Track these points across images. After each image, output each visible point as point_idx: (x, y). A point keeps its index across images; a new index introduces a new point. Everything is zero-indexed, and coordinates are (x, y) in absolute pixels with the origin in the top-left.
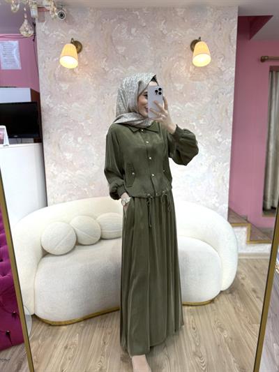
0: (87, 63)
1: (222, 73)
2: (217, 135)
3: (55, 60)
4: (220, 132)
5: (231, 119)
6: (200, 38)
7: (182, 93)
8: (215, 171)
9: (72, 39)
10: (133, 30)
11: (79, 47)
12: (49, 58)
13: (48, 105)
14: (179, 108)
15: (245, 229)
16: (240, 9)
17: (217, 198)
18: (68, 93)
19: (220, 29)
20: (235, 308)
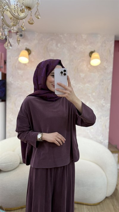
0: (33, 60)
1: (105, 69)
2: (102, 101)
3: (16, 58)
4: (104, 100)
5: (110, 94)
6: (95, 51)
7: (84, 79)
8: (101, 121)
9: (26, 48)
10: (59, 45)
11: (29, 52)
12: (13, 57)
13: (11, 82)
14: (82, 86)
15: (117, 155)
16: (116, 37)
17: (102, 137)
18: (22, 76)
19: (105, 46)
20: (113, 206)
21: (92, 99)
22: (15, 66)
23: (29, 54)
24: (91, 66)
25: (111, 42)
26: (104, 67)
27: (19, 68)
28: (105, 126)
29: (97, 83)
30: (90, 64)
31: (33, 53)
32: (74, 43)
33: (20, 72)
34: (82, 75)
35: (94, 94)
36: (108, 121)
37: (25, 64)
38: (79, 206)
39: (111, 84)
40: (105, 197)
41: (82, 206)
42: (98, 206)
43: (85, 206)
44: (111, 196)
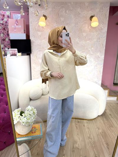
0: (48, 24)
2: (98, 54)
3: (36, 23)
4: (100, 53)
6: (94, 15)
7: (85, 37)
8: (97, 68)
9: (43, 15)
10: (67, 11)
12: (34, 22)
13: (33, 40)
14: (84, 43)
15: (107, 91)
17: (97, 79)
18: (41, 36)
19: (102, 11)
20: (103, 121)
21: (91, 52)
22: (36, 29)
23: (46, 19)
24: (92, 27)
25: (107, 8)
26: (101, 27)
27: (39, 31)
28: (100, 71)
29: (95, 40)
30: (91, 26)
31: (48, 19)
32: (79, 10)
33: (40, 33)
34: (84, 34)
35: (93, 49)
36: (102, 68)
37: (43, 27)
38: (81, 120)
39: (105, 41)
40: (97, 116)
41: (83, 121)
42: (93, 121)
43: (85, 121)
44: (102, 115)
